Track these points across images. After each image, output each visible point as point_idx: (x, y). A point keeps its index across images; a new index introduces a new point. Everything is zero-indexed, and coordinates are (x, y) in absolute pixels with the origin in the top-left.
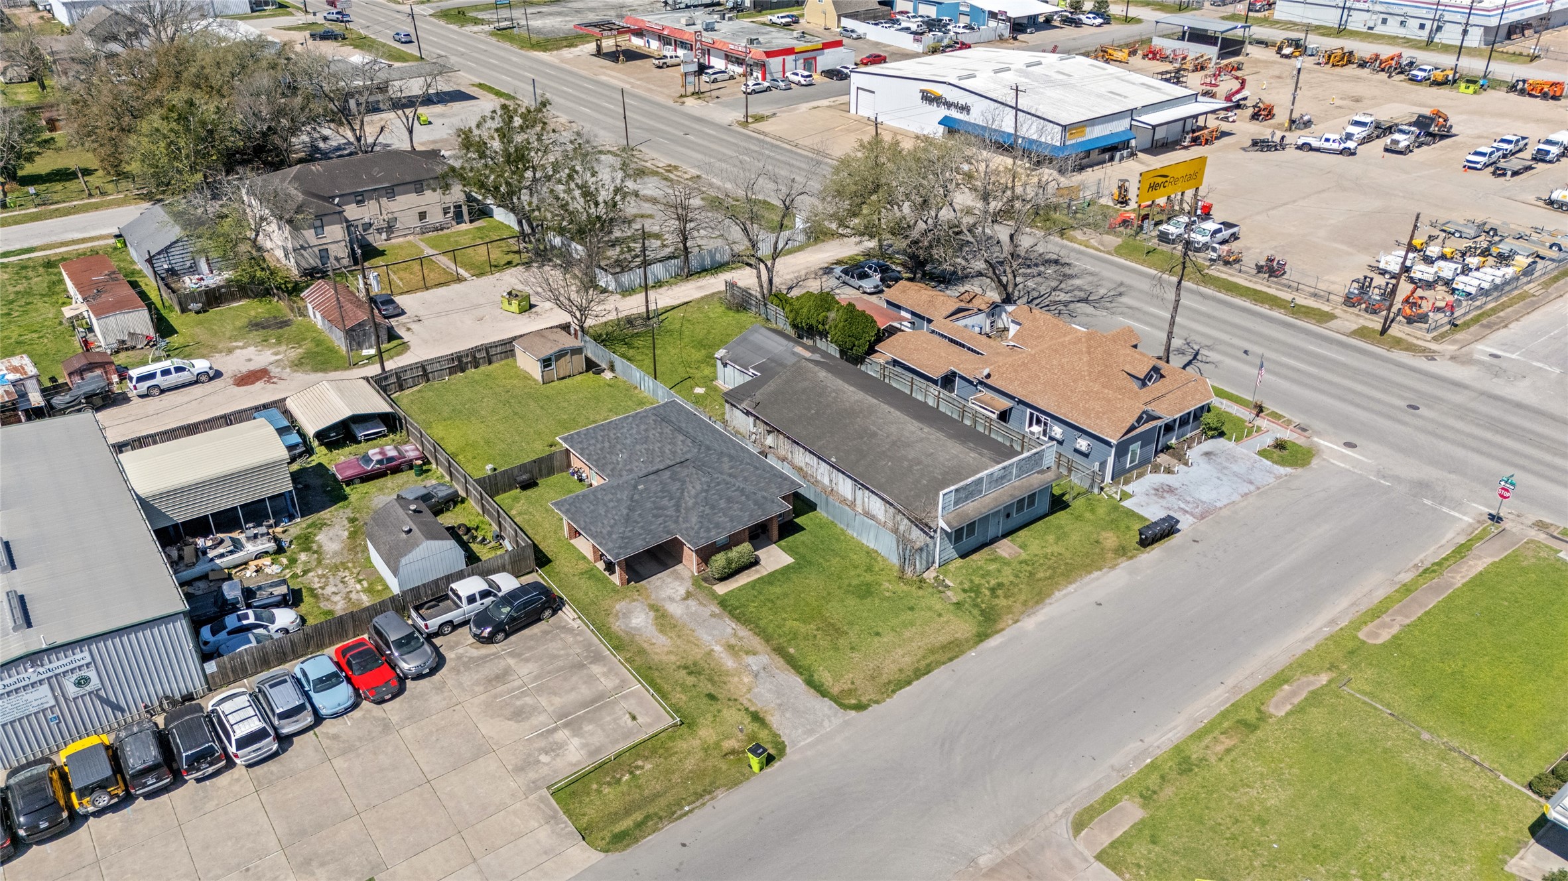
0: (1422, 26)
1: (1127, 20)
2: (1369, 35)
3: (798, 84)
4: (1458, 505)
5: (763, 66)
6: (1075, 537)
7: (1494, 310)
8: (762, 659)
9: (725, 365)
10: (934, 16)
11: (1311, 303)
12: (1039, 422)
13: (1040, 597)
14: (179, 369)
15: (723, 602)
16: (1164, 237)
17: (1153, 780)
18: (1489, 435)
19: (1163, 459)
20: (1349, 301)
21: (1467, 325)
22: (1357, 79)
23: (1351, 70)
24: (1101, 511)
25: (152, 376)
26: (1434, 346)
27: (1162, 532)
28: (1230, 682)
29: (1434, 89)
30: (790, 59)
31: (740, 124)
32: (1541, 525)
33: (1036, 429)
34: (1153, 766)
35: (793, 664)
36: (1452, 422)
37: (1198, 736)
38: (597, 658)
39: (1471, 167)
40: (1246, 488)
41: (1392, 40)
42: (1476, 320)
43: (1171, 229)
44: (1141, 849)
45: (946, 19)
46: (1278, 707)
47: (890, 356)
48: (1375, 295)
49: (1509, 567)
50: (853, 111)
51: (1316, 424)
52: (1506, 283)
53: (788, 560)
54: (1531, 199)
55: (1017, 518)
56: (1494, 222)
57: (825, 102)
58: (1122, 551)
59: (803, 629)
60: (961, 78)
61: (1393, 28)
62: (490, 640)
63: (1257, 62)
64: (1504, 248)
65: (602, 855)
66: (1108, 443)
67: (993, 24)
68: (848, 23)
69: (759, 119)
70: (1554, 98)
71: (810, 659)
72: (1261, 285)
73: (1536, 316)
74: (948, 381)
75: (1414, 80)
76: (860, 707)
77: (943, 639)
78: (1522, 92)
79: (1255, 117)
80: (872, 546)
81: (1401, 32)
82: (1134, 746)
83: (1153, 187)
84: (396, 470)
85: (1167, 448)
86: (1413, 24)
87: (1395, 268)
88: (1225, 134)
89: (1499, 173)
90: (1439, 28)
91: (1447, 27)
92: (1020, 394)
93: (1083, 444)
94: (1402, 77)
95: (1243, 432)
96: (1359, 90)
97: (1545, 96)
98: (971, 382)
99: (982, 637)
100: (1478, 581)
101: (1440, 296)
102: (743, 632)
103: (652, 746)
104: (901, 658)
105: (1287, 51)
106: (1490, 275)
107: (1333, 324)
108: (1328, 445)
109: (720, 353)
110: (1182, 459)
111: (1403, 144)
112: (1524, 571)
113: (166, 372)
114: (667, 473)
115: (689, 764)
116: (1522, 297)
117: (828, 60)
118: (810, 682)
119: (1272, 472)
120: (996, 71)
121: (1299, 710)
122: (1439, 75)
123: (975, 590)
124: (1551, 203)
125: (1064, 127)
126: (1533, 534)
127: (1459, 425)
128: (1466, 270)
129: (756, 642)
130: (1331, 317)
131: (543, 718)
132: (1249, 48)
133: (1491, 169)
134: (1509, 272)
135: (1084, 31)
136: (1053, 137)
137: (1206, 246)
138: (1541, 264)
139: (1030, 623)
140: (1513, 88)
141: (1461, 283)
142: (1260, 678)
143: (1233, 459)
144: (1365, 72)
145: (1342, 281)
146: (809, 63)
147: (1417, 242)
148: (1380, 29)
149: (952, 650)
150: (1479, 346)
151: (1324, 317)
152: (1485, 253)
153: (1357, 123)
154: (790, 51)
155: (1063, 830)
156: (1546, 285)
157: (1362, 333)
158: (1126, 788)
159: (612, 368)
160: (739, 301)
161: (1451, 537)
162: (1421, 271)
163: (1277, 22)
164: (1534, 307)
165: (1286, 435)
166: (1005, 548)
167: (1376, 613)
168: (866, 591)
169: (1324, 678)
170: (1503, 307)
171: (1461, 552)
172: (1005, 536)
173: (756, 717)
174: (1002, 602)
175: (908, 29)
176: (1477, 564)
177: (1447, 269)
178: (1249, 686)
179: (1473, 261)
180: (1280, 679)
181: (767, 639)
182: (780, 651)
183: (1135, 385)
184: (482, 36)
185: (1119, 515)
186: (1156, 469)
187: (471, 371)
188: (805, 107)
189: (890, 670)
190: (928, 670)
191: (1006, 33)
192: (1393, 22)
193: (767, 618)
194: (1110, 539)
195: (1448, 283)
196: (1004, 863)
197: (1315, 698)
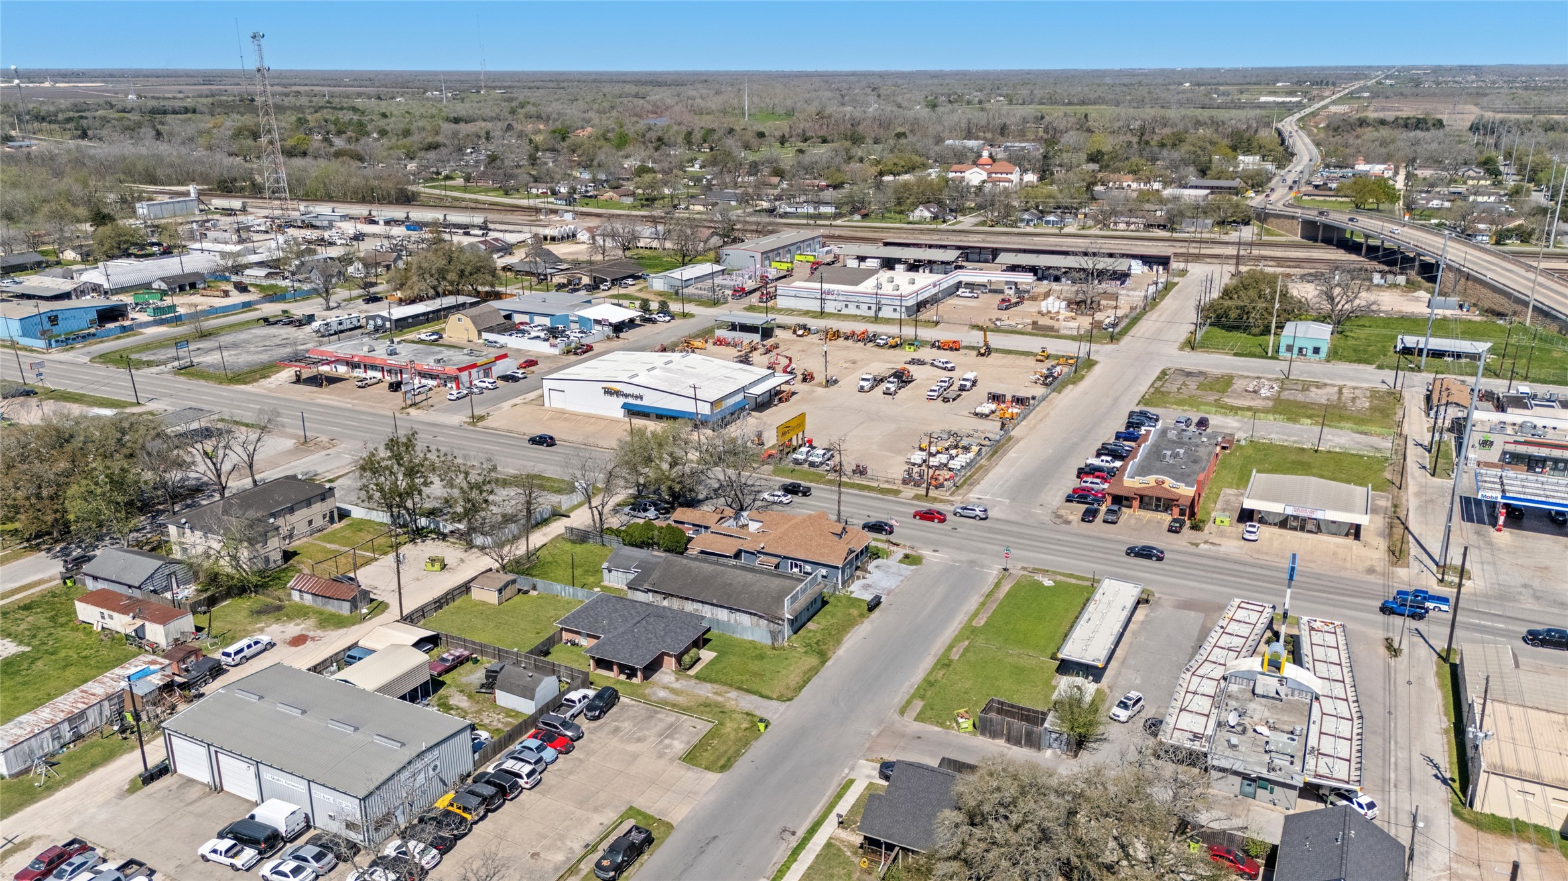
0: (869, 308)
1: (685, 315)
2: (839, 316)
3: (487, 388)
4: (989, 567)
5: (456, 379)
6: (839, 614)
7: (971, 476)
8: (733, 694)
9: (610, 571)
10: (549, 325)
11: (886, 486)
12: (796, 566)
13: (839, 642)
14: (256, 643)
15: (697, 677)
16: (797, 462)
17: (922, 692)
18: (990, 535)
19: (858, 573)
20: (905, 482)
21: (962, 485)
22: (847, 348)
23: (841, 341)
24: (844, 601)
25: (242, 650)
26: (951, 498)
27: (874, 605)
28: (933, 653)
29: (892, 350)
30: (474, 371)
31: (469, 424)
32: (1024, 568)
33: (795, 570)
34: (919, 687)
35: (748, 691)
36: (973, 532)
37: (930, 673)
38: (656, 712)
39: (931, 399)
40: (901, 578)
41: (854, 317)
42: (965, 482)
43: (799, 456)
44: (929, 713)
45: (561, 327)
46: (955, 655)
47: (699, 549)
48: (916, 476)
49: (1018, 587)
50: (547, 404)
51: (916, 544)
52: (972, 461)
53: (713, 654)
54: (966, 413)
55: (812, 611)
56: (954, 429)
57: (517, 400)
58: (862, 616)
59: (744, 678)
60: (631, 377)
61: (852, 310)
62: (598, 718)
63: (784, 341)
64: (965, 442)
65: (719, 775)
66: (837, 568)
67: (598, 328)
68: (485, 335)
69: (481, 418)
70: (957, 350)
71: (756, 687)
72: (858, 480)
73: (990, 475)
74: (737, 555)
75: (878, 345)
76: (789, 700)
77: (808, 667)
78: (939, 348)
79: (804, 380)
80: (750, 638)
81: (858, 312)
82: (908, 684)
83: (784, 434)
84: (461, 663)
85: (857, 568)
86: (864, 307)
87: (919, 461)
88: (794, 393)
89: (946, 400)
90: (880, 309)
91: (884, 308)
92: (783, 553)
93: (824, 571)
94: (871, 344)
95: (888, 554)
96: (853, 355)
97: (951, 349)
98: (752, 553)
99: (823, 662)
100: (1008, 595)
101: (946, 474)
102: (716, 686)
103: (711, 734)
104: (794, 679)
105: (800, 332)
106: (962, 459)
107: (902, 495)
108: (925, 552)
109: (605, 565)
110: (866, 571)
111: (893, 389)
112: (1024, 587)
113: (249, 646)
114: (644, 622)
115: (732, 737)
116: (981, 467)
117: (501, 368)
118: (762, 696)
119: (907, 569)
120: (649, 370)
121: (963, 655)
122: (892, 342)
123: (809, 645)
124: (977, 414)
125: (712, 403)
126: (1022, 572)
127: (977, 533)
128: (952, 458)
129: (725, 688)
130: (900, 492)
131: (652, 739)
132: (777, 332)
133: (941, 398)
134: (971, 455)
135: (659, 327)
136: (705, 409)
137: (822, 463)
138: (984, 449)
139: (841, 652)
140: (933, 346)
141: (952, 464)
142: (943, 650)
143: (889, 567)
144: (850, 343)
145: (897, 471)
146: (487, 373)
147: (923, 446)
148: (845, 311)
149: (814, 671)
150: (971, 495)
151: (897, 492)
152: (956, 447)
153: (863, 379)
154: (474, 366)
155: (897, 717)
156: (989, 459)
157: (917, 497)
158: (913, 697)
159: (534, 588)
160: (580, 537)
161: (991, 581)
162: (934, 461)
163: (781, 310)
164: (987, 472)
165: (908, 551)
166: (811, 625)
167: (975, 615)
168: (761, 657)
169: (967, 643)
170: (974, 474)
171: (998, 585)
172: (809, 620)
173: (748, 714)
174: (824, 647)
175: (538, 337)
176: (1006, 588)
177: (943, 458)
178: (940, 653)
179: (953, 452)
180: (950, 647)
181: (731, 686)
182: (740, 688)
183: (836, 538)
184: (169, 376)
185: (854, 602)
186: (858, 578)
187: (446, 607)
188: (506, 405)
189: (793, 684)
190: (809, 680)
191: (611, 334)
192: (852, 307)
193: (724, 678)
194: (855, 612)
195: (946, 465)
196: (882, 732)
197: (966, 650)
